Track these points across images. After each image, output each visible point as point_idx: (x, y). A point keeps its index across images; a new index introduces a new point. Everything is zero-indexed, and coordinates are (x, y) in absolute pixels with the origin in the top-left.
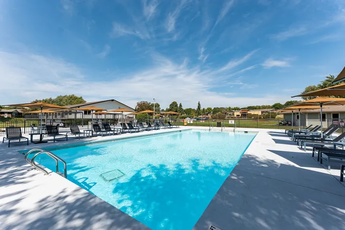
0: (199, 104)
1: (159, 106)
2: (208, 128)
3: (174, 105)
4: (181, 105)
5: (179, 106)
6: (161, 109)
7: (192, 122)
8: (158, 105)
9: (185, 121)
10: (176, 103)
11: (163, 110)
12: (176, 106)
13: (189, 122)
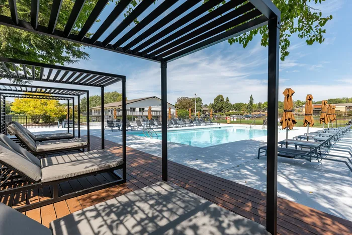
0: (251, 98)
1: (201, 100)
2: (249, 126)
3: (219, 99)
4: (227, 100)
5: (225, 100)
6: (204, 104)
7: (235, 120)
8: (199, 100)
9: (228, 119)
10: (222, 96)
11: (206, 105)
12: (222, 100)
13: (232, 120)
